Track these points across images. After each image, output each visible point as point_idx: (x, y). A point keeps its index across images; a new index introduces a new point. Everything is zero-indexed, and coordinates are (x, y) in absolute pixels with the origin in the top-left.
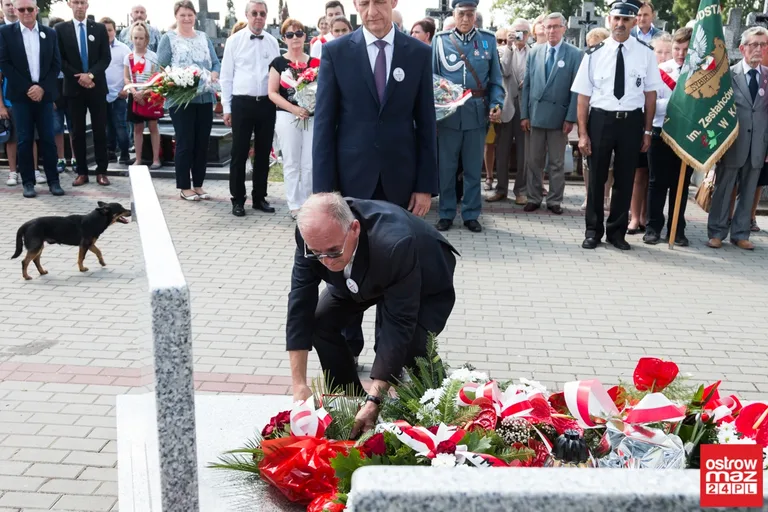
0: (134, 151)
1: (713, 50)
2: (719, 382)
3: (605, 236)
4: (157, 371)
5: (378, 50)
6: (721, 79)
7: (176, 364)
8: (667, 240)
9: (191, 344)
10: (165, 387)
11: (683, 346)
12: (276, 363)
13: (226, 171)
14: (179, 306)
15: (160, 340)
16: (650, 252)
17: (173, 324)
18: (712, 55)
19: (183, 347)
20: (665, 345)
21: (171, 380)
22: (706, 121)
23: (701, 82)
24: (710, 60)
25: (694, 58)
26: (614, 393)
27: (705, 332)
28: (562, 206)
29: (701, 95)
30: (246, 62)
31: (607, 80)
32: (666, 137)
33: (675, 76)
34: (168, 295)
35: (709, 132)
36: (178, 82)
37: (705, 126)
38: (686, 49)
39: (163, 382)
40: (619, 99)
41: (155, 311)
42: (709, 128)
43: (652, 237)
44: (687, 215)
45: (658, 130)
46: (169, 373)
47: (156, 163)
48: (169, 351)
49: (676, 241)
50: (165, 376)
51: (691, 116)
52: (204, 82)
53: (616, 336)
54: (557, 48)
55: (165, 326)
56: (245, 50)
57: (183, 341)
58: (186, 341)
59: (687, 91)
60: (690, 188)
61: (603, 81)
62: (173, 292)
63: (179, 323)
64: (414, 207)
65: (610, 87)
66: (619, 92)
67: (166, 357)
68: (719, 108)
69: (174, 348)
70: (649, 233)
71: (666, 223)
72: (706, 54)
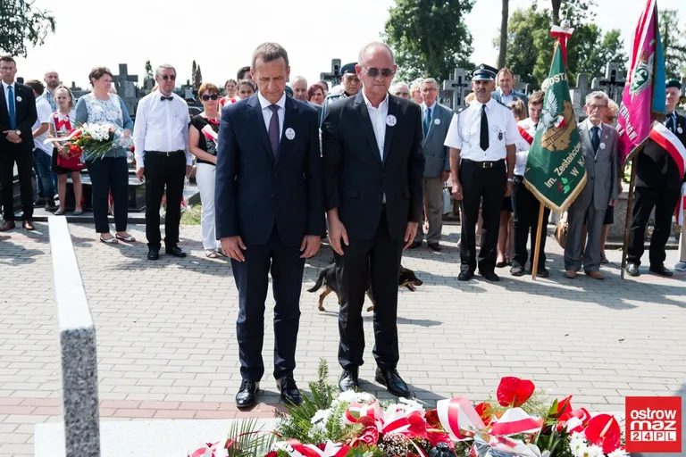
0: (57, 199)
1: (563, 110)
2: (571, 397)
3: (477, 269)
4: (66, 402)
5: (272, 113)
6: (571, 134)
7: (83, 395)
8: (530, 273)
9: (96, 377)
10: (72, 416)
11: (546, 365)
12: (185, 390)
13: (142, 216)
14: (86, 343)
15: (68, 374)
16: (517, 282)
17: (80, 360)
18: (562, 115)
19: (89, 380)
20: (528, 364)
21: (79, 410)
22: (560, 170)
23: (555, 137)
24: (561, 118)
25: (547, 117)
26: (480, 409)
27: (562, 352)
28: (441, 243)
29: (555, 148)
30: (157, 121)
31: (474, 135)
32: (528, 183)
33: (532, 132)
34: (77, 334)
35: (563, 179)
36: (95, 136)
37: (560, 174)
38: (540, 110)
39: (71, 412)
40: (485, 150)
41: (64, 349)
42: (563, 176)
43: (517, 270)
44: (546, 250)
45: (520, 177)
46: (77, 403)
47: (78, 210)
48: (77, 384)
49: (538, 273)
50: (72, 406)
51: (547, 166)
52: (118, 137)
53: (487, 357)
54: (432, 108)
55: (74, 362)
56: (156, 110)
57: (89, 374)
58: (92, 374)
59: (543, 145)
60: (549, 226)
61: (470, 136)
62: (81, 332)
63: (86, 359)
64: (306, 248)
65: (477, 141)
66: (484, 144)
67: (74, 389)
68: (570, 159)
69: (81, 381)
70: (515, 267)
71: (529, 257)
72: (557, 115)
